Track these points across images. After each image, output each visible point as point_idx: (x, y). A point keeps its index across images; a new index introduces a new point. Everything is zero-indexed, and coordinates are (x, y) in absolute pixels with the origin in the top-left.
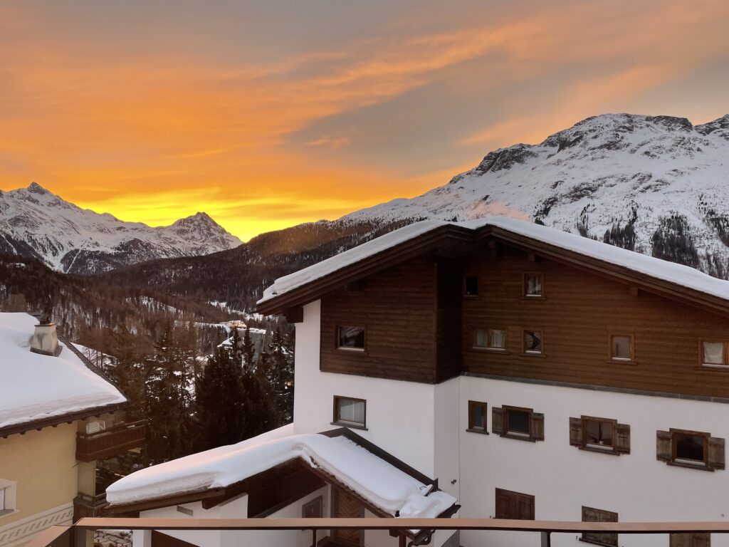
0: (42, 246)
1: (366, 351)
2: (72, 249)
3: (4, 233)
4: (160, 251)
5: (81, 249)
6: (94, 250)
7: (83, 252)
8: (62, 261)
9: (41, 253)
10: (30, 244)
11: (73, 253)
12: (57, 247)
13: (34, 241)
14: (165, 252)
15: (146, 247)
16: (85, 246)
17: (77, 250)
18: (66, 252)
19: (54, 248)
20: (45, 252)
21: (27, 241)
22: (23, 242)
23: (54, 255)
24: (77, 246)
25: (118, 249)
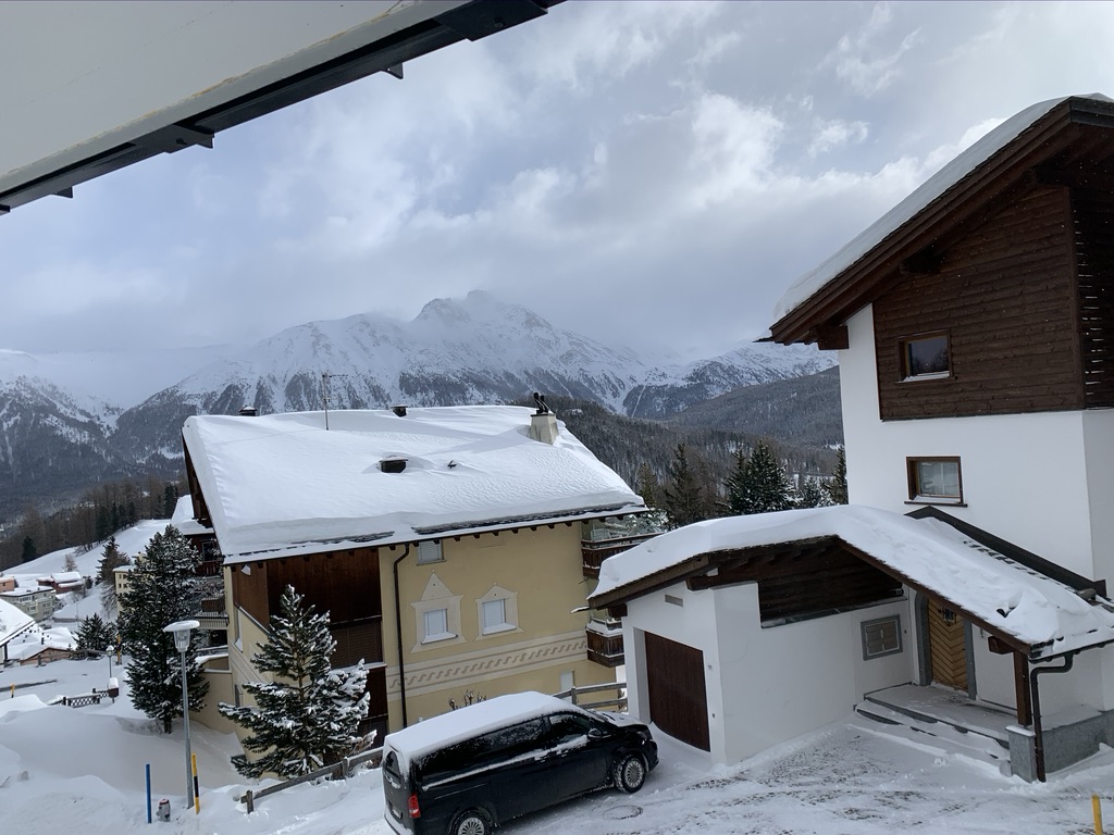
0: (600, 385)
1: (953, 374)
2: (636, 385)
3: (557, 374)
4: (749, 376)
5: (645, 384)
6: (662, 384)
7: (649, 388)
8: (625, 403)
9: (600, 395)
10: (586, 385)
11: (636, 391)
12: (617, 385)
13: (590, 381)
14: (756, 376)
15: (727, 372)
16: (650, 380)
17: (641, 387)
18: (628, 390)
19: (614, 386)
20: (604, 393)
21: (582, 381)
22: (578, 383)
23: (615, 395)
24: (641, 381)
25: (691, 379)
